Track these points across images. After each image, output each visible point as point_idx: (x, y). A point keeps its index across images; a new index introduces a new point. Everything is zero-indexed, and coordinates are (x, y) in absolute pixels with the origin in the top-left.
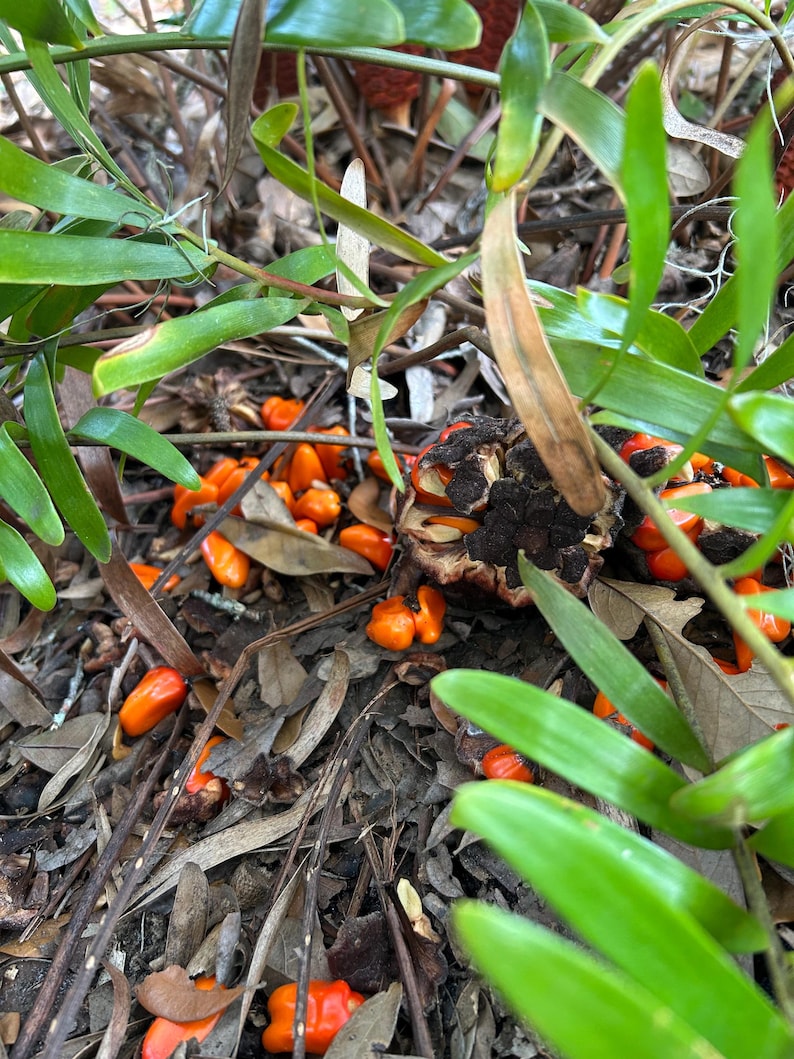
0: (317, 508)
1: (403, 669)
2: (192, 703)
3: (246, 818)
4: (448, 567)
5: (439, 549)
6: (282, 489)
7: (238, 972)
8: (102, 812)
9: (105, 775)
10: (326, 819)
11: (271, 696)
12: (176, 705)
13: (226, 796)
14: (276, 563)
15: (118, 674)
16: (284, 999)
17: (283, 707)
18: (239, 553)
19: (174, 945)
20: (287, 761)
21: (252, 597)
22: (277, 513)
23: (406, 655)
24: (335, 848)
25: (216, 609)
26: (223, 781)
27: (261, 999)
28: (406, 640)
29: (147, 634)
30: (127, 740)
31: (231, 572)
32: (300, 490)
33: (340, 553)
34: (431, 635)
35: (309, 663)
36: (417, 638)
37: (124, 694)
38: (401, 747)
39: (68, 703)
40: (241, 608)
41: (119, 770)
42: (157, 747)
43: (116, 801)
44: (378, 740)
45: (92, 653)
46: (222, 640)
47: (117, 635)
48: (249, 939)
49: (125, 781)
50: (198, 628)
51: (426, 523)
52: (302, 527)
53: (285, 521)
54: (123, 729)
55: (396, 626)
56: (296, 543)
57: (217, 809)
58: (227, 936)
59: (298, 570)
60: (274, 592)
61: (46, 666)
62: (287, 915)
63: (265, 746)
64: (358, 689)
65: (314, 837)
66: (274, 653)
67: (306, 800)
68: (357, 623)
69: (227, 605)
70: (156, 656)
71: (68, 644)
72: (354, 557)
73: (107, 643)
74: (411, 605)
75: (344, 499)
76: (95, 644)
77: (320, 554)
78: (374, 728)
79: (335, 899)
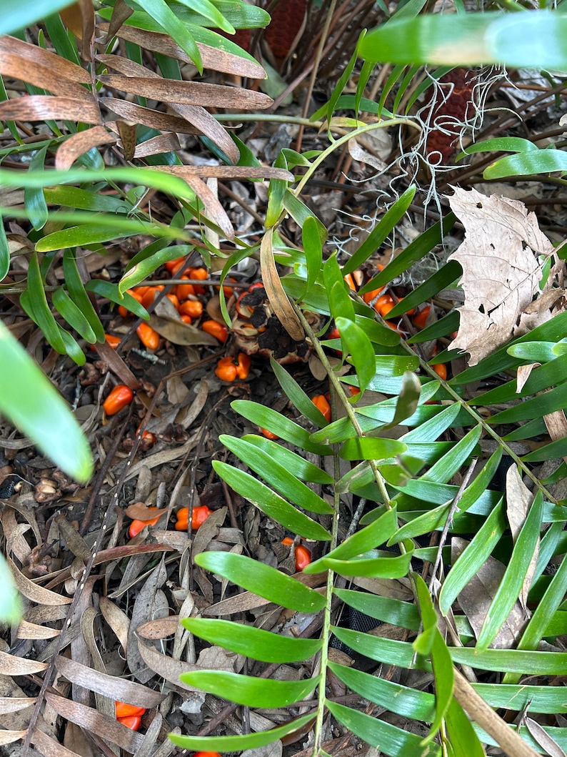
0: (191, 310)
1: (231, 389)
2: (137, 402)
3: (164, 449)
4: (252, 347)
5: (248, 339)
6: (173, 299)
7: (165, 505)
8: (101, 447)
9: (98, 432)
10: (198, 449)
11: (173, 399)
12: (129, 402)
13: (155, 440)
14: (173, 339)
15: (102, 388)
16: (183, 514)
17: (179, 404)
18: (154, 332)
19: (138, 496)
20: (181, 426)
21: (161, 353)
22: (171, 312)
23: (233, 383)
24: (202, 461)
25: (144, 358)
26: (153, 435)
27: (174, 514)
28: (232, 378)
29: (115, 370)
30: (108, 417)
31: (150, 341)
32: (183, 300)
33: (203, 335)
34: (243, 376)
35: (189, 385)
36: (237, 376)
37: (105, 397)
38: (229, 422)
39: (77, 400)
40: (156, 359)
41: (105, 429)
42: (121, 421)
43: (105, 441)
44: (220, 418)
45: (85, 377)
46: (147, 373)
47: (98, 370)
48: (168, 493)
49: (108, 434)
50: (137, 367)
51: (243, 327)
52: (184, 320)
53: (176, 317)
54: (106, 413)
55: (228, 372)
56: (182, 329)
57: (151, 446)
58: (160, 491)
59: (183, 343)
60: (171, 351)
61: (62, 382)
62: (183, 485)
63: (171, 420)
64: (211, 397)
65: (193, 456)
66: (174, 381)
67: (190, 442)
68: (211, 368)
69: (149, 357)
70: (119, 380)
71: (71, 372)
72: (209, 337)
73: (92, 373)
74: (235, 363)
75: (204, 306)
76: (86, 373)
77: (194, 336)
78: (218, 414)
79: (201, 480)
